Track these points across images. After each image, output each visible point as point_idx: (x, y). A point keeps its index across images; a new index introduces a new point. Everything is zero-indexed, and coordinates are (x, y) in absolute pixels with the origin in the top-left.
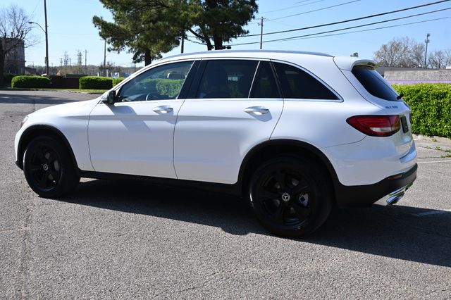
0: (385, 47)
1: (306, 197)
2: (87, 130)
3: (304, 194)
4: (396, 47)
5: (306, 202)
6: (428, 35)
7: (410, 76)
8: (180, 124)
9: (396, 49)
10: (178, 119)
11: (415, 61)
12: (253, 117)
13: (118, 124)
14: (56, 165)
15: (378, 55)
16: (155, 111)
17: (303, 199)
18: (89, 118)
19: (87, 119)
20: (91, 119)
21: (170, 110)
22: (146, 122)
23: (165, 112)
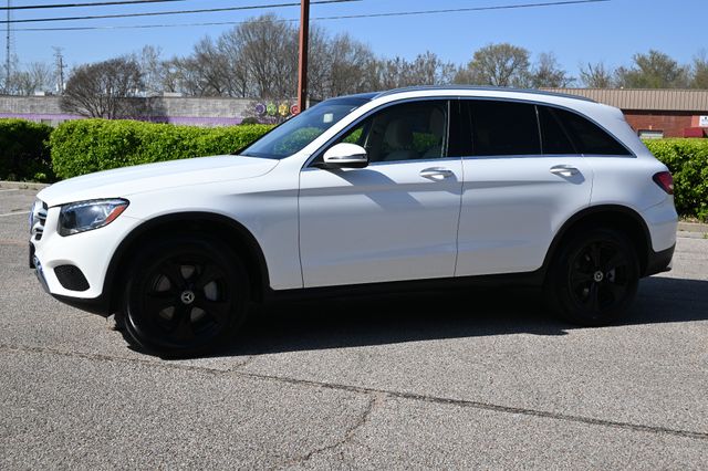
1: (613, 272)
3: (611, 269)
5: (612, 279)
8: (469, 194)
10: (464, 186)
12: (563, 180)
13: (362, 200)
17: (610, 276)
18: (298, 193)
19: (294, 196)
20: (303, 196)
21: (449, 175)
22: (413, 195)
23: (441, 177)
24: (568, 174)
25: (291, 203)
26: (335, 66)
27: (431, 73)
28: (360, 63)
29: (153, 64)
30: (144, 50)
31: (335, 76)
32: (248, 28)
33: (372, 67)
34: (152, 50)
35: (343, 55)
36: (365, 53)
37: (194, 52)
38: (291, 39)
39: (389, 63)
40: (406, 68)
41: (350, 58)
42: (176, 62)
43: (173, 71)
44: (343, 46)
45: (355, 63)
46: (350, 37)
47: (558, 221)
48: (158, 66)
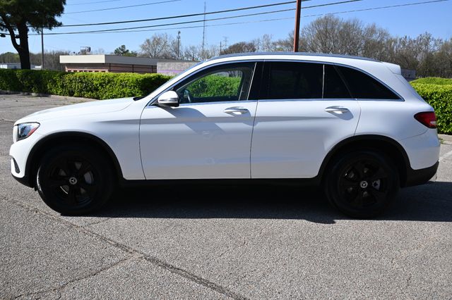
0: (148, 41)
1: (378, 182)
2: (139, 135)
3: (377, 180)
4: (157, 41)
5: (378, 187)
6: (179, 33)
7: (178, 67)
8: (260, 125)
9: (158, 43)
10: (255, 120)
11: (174, 53)
12: (333, 116)
13: (182, 127)
14: (88, 177)
15: (143, 47)
16: (228, 113)
17: (376, 184)
18: (140, 122)
19: (137, 124)
20: (143, 123)
21: (245, 111)
22: (218, 124)
23: (239, 113)
24: (340, 112)
25: (135, 128)
26: (367, 42)
27: (426, 45)
28: (382, 40)
29: (268, 43)
30: (264, 37)
31: (366, 47)
32: (318, 23)
33: (390, 42)
34: (268, 37)
35: (371, 36)
36: (385, 34)
37: (289, 37)
38: (342, 28)
39: (400, 39)
40: (411, 42)
41: (375, 37)
42: (280, 43)
43: (278, 47)
44: (372, 31)
45: (378, 40)
46: (376, 26)
47: (330, 144)
48: (271, 45)
